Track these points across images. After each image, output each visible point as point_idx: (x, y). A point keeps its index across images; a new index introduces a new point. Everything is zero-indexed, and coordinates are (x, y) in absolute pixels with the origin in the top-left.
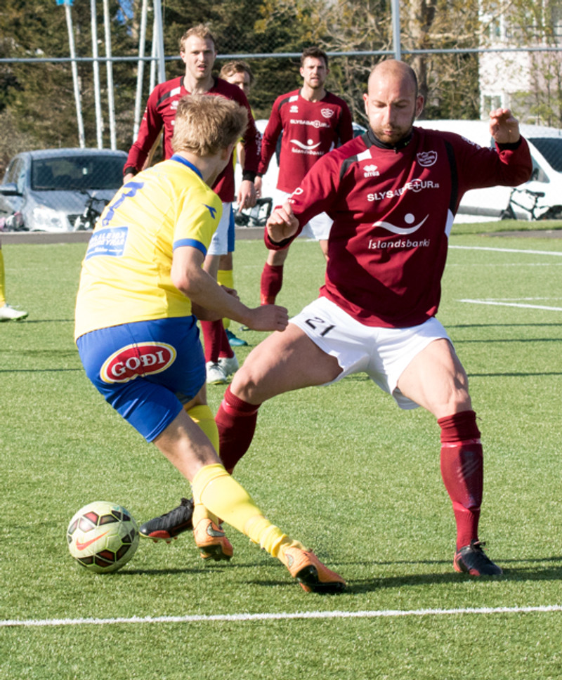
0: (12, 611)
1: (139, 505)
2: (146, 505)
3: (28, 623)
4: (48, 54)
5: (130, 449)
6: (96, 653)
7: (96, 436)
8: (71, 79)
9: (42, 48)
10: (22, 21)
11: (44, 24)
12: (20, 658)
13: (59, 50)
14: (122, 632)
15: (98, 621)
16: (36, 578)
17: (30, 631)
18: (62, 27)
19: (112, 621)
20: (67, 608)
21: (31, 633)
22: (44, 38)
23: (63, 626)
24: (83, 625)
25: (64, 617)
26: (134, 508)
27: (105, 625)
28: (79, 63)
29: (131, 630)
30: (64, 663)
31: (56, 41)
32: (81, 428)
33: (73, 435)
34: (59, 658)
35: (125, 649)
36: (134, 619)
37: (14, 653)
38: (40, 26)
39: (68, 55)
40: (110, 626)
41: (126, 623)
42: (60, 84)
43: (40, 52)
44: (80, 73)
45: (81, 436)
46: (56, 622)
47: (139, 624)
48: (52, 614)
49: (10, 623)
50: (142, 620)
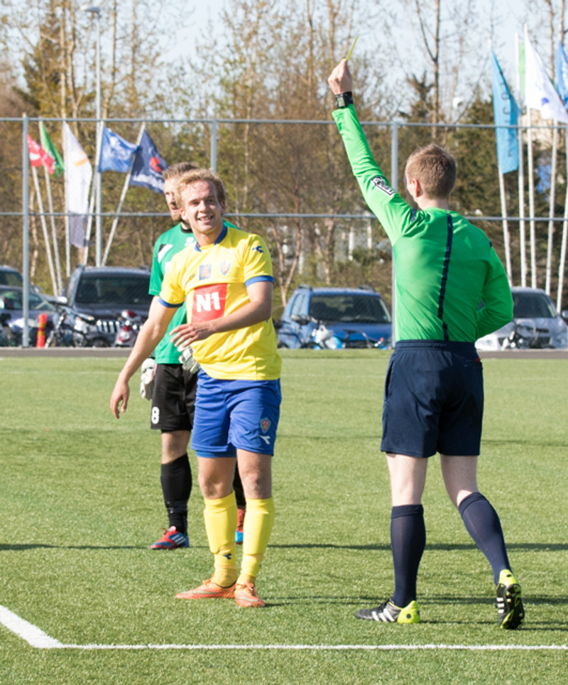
0: (461, 638)
1: (555, 560)
2: (561, 560)
3: (472, 648)
4: (484, 214)
5: (548, 517)
6: (525, 672)
7: (522, 506)
8: (502, 233)
9: (481, 210)
10: (466, 188)
11: (482, 191)
12: (466, 674)
13: (494, 211)
14: (544, 656)
15: (526, 647)
16: (478, 613)
17: (474, 653)
18: (497, 194)
19: (536, 648)
20: (502, 636)
21: (475, 655)
22: (482, 202)
23: (499, 651)
24: (514, 650)
25: (500, 643)
26: (552, 562)
27: (531, 651)
28: (509, 222)
29: (550, 654)
30: (500, 679)
31: (490, 204)
32: (510, 500)
33: (505, 505)
34: (496, 674)
35: (547, 669)
36: (553, 647)
37: (462, 670)
38: (479, 193)
39: (500, 215)
40: (536, 652)
41: (547, 650)
42: (493, 237)
43: (478, 212)
44: (510, 229)
45: (510, 506)
46: (494, 647)
47: (557, 650)
48: (490, 642)
49: (458, 647)
50: (559, 648)
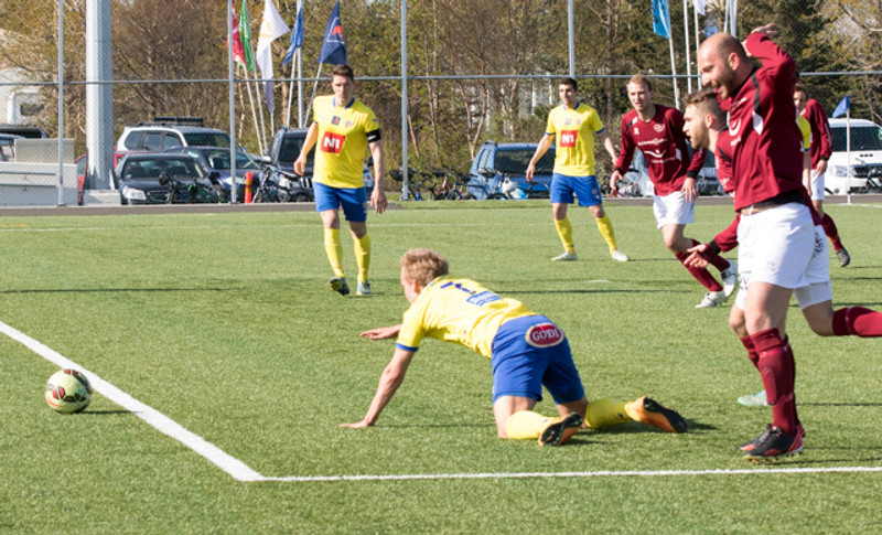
0: (632, 464)
1: (721, 390)
2: (726, 390)
3: (643, 473)
4: (656, 72)
5: (714, 351)
6: (690, 494)
7: (690, 342)
8: (672, 90)
9: (652, 68)
10: (638, 49)
11: (654, 51)
12: (637, 498)
13: (665, 69)
14: (709, 480)
15: (692, 472)
16: (648, 441)
17: (644, 479)
18: (667, 53)
19: (702, 472)
20: (670, 463)
21: (645, 480)
22: (654, 61)
23: (667, 476)
24: (681, 475)
25: (667, 469)
26: (717, 393)
27: (697, 475)
28: (678, 79)
29: (715, 478)
30: (668, 502)
31: (662, 63)
32: (680, 336)
33: (675, 341)
34: (664, 498)
35: (711, 492)
36: (718, 471)
37: (633, 494)
38: (651, 52)
39: (671, 73)
40: (702, 476)
41: (711, 474)
42: (665, 93)
43: (651, 71)
44: (679, 86)
45: (679, 341)
46: (663, 473)
47: (720, 475)
48: (659, 467)
49: (630, 473)
50: (723, 472)
